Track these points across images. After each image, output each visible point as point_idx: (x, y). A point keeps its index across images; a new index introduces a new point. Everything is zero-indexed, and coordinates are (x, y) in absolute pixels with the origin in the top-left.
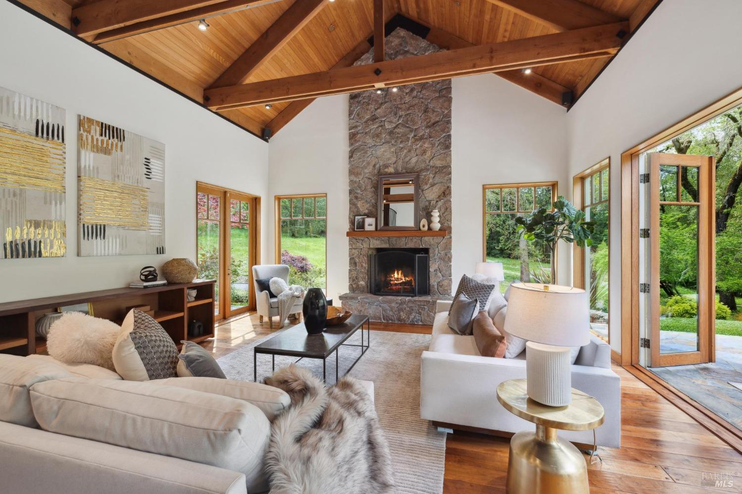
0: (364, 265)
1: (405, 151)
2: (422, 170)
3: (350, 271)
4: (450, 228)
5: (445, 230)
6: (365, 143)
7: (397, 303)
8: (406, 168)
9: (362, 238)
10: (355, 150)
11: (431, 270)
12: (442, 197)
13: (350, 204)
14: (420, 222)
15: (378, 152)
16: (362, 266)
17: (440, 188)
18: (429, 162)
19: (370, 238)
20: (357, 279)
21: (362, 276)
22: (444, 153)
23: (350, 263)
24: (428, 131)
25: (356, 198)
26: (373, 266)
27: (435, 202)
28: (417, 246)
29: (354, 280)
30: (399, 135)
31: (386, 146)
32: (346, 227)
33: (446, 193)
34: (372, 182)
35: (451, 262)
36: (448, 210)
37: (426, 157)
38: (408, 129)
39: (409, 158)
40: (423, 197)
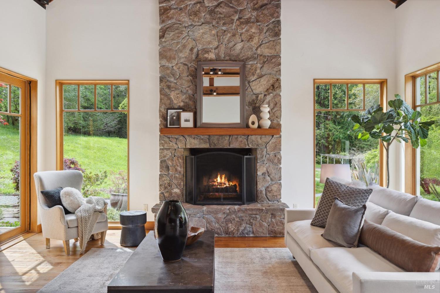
0: (179, 169)
1: (229, 35)
2: (248, 59)
3: (161, 176)
4: (279, 125)
5: (275, 128)
6: (179, 21)
7: (224, 213)
8: (229, 55)
9: (176, 137)
10: (167, 28)
11: (258, 173)
12: (270, 91)
13: (161, 94)
14: (248, 118)
15: (196, 34)
16: (176, 170)
17: (269, 81)
18: (257, 49)
19: (186, 137)
20: (169, 186)
21: (176, 182)
22: (274, 41)
23: (161, 167)
24: (255, 14)
25: (169, 87)
26: (189, 169)
27: (263, 95)
28: (243, 146)
29: (166, 188)
30: (222, 16)
31: (206, 27)
32: (156, 122)
33: (276, 86)
34: (188, 69)
35: (280, 163)
36: (278, 105)
37: (253, 43)
38: (232, 10)
39: (233, 43)
40: (249, 90)
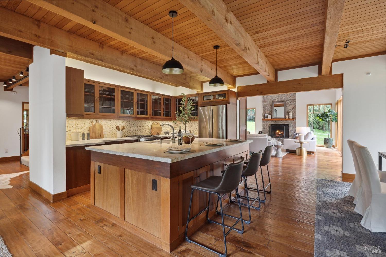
0: (268, 129)
2: (286, 101)
4: (296, 118)
5: (294, 118)
8: (281, 100)
9: (267, 121)
11: (289, 130)
12: (293, 109)
13: (263, 111)
14: (286, 116)
15: (272, 95)
17: (293, 106)
19: (269, 121)
23: (263, 128)
25: (265, 109)
26: (270, 129)
27: (291, 110)
28: (285, 123)
32: (262, 118)
33: (295, 107)
34: (270, 104)
35: (296, 128)
36: (295, 112)
37: (288, 97)
39: (282, 97)
40: (287, 109)
